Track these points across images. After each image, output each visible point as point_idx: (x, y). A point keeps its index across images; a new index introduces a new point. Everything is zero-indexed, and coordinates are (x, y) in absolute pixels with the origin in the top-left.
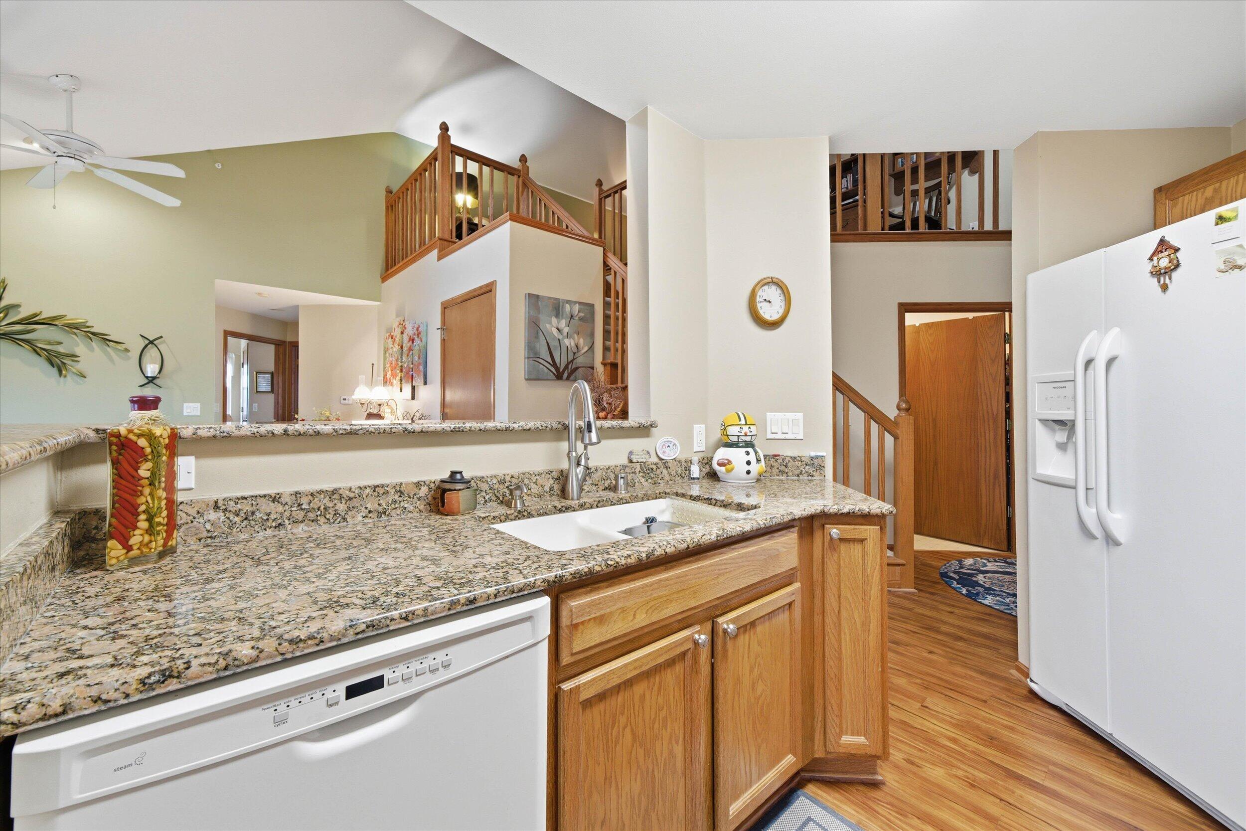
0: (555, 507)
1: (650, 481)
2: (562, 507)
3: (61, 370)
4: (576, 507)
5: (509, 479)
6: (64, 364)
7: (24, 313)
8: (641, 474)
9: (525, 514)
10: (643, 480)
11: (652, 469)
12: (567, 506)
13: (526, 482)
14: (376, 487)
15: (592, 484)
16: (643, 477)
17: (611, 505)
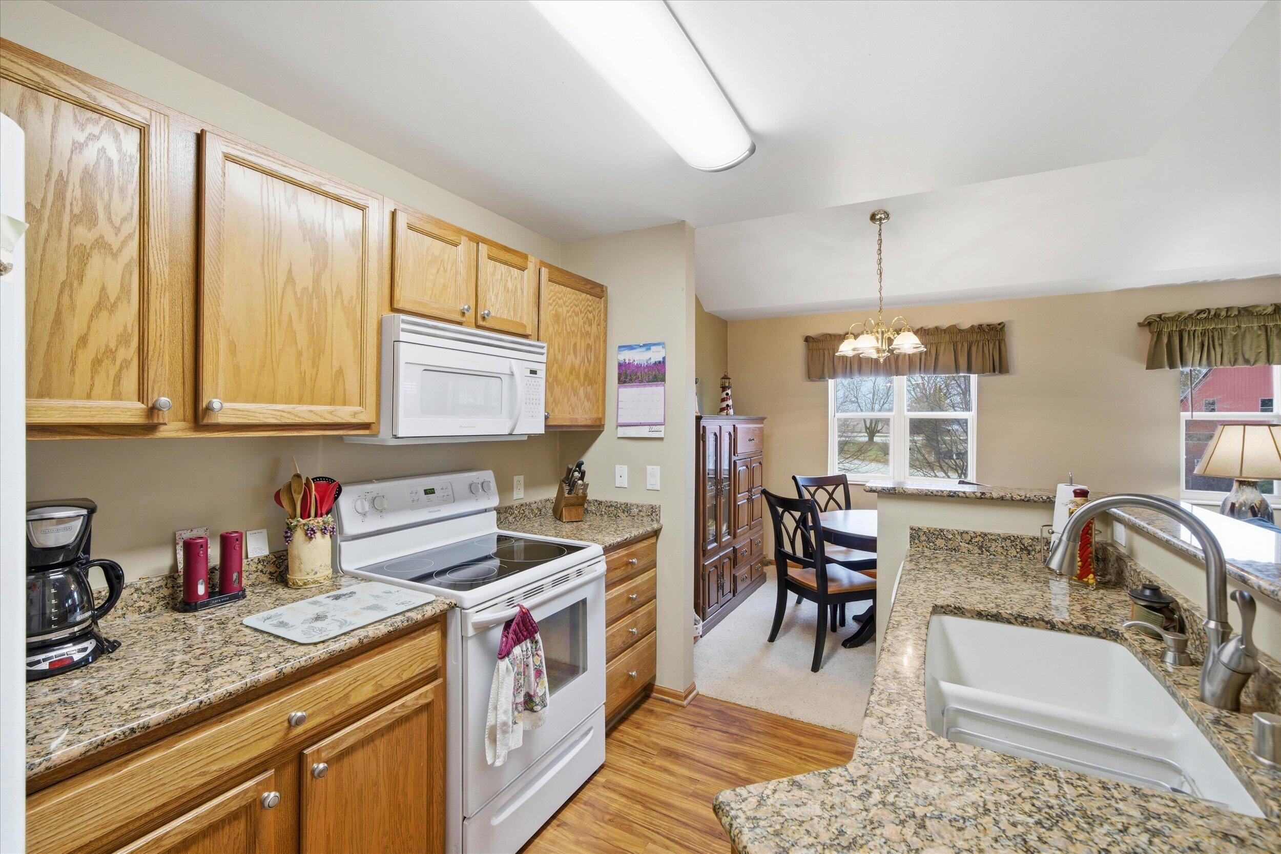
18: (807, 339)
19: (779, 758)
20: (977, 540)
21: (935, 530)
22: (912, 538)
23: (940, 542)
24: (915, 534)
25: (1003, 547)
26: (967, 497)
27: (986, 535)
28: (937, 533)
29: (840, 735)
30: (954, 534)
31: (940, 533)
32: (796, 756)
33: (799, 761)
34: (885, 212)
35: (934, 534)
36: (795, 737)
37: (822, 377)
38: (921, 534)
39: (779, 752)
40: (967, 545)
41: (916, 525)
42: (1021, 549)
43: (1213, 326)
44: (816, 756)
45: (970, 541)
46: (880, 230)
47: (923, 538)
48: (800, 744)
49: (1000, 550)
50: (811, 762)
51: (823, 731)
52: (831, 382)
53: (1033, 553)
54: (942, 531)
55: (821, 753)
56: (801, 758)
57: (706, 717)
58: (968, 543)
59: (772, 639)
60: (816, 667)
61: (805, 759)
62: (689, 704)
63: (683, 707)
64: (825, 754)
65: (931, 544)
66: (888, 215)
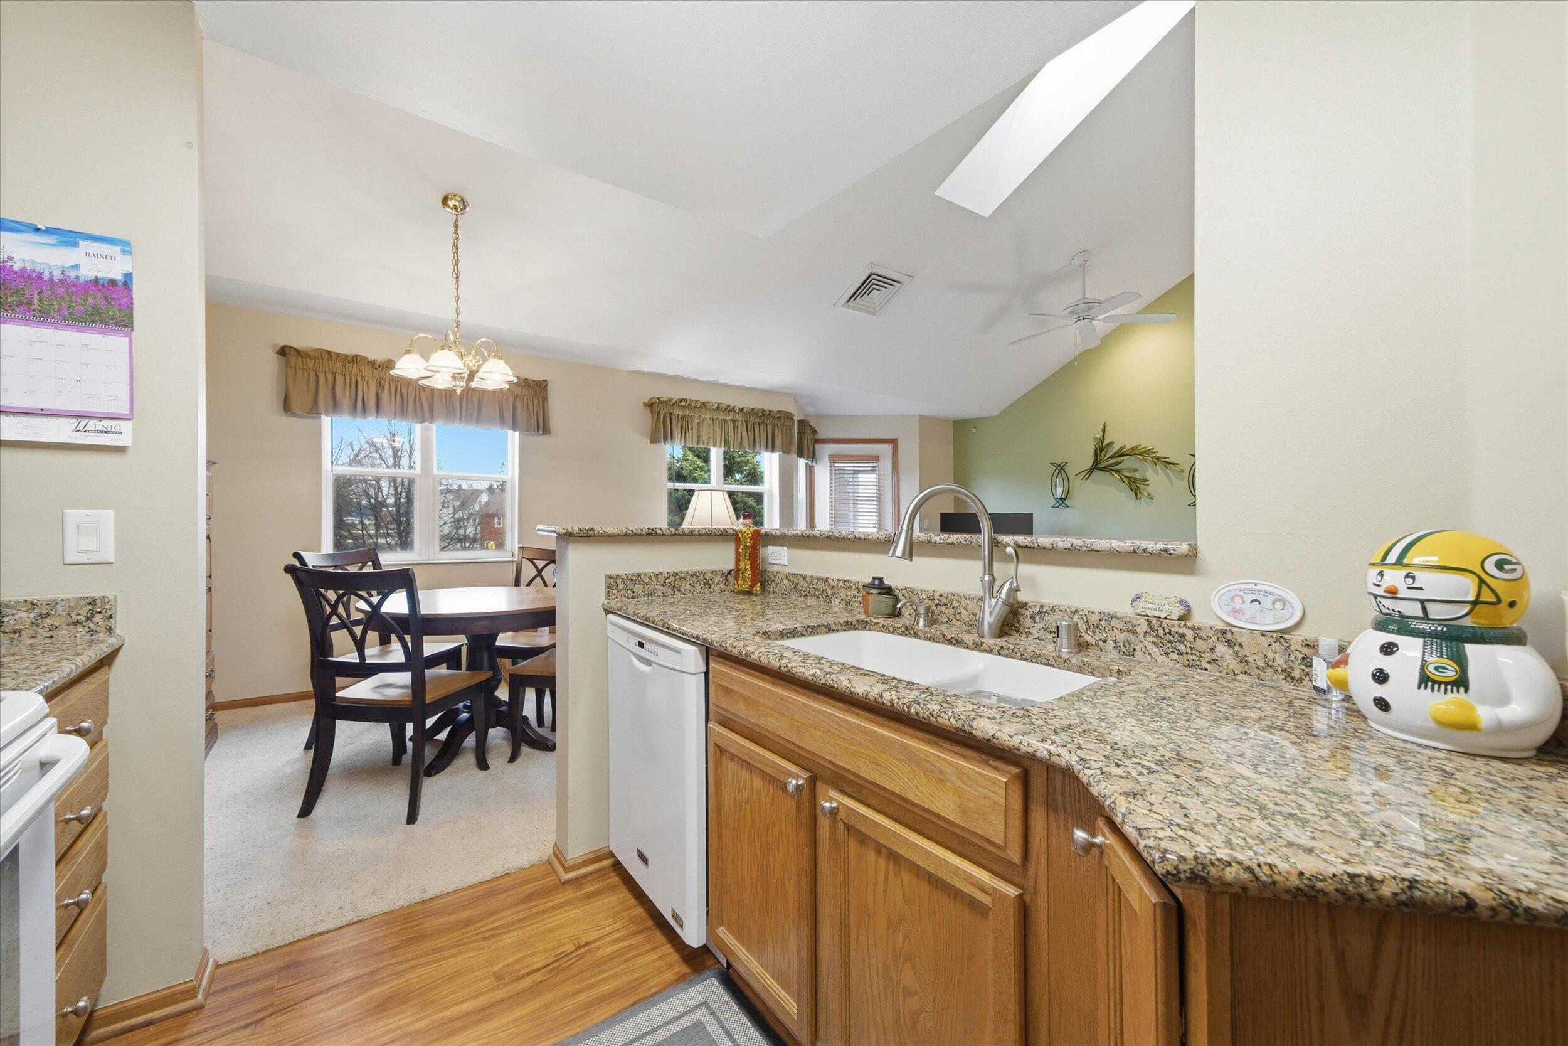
0: (944, 636)
1: (1174, 656)
2: (953, 638)
3: (1136, 492)
4: (970, 644)
5: (938, 597)
6: (1139, 488)
7: (1116, 448)
8: (1151, 639)
9: (912, 632)
10: (1156, 651)
11: (1183, 636)
12: (959, 639)
13: (955, 604)
14: (845, 581)
15: (1046, 629)
16: (1155, 644)
17: (1021, 659)
18: (283, 351)
19: (455, 960)
20: (669, 580)
21: (633, 575)
22: (609, 587)
23: (638, 588)
24: (613, 584)
25: (690, 584)
26: (663, 534)
27: (677, 574)
28: (634, 578)
29: (510, 879)
30: (650, 578)
31: (637, 579)
32: (478, 941)
33: (486, 943)
34: (463, 201)
35: (632, 580)
36: (453, 918)
37: (314, 410)
38: (619, 581)
39: (447, 953)
40: (662, 588)
41: (613, 573)
42: (705, 584)
43: (688, 413)
44: (505, 921)
45: (665, 582)
46: (457, 220)
47: (622, 586)
48: (468, 923)
49: (688, 587)
50: (500, 934)
51: (484, 887)
52: (326, 421)
53: (713, 586)
54: (639, 575)
55: (505, 914)
56: (485, 939)
57: (270, 990)
58: (663, 585)
59: (306, 811)
60: (412, 818)
61: (492, 936)
62: (208, 995)
63: (199, 1008)
64: (509, 912)
65: (629, 592)
66: (465, 208)
